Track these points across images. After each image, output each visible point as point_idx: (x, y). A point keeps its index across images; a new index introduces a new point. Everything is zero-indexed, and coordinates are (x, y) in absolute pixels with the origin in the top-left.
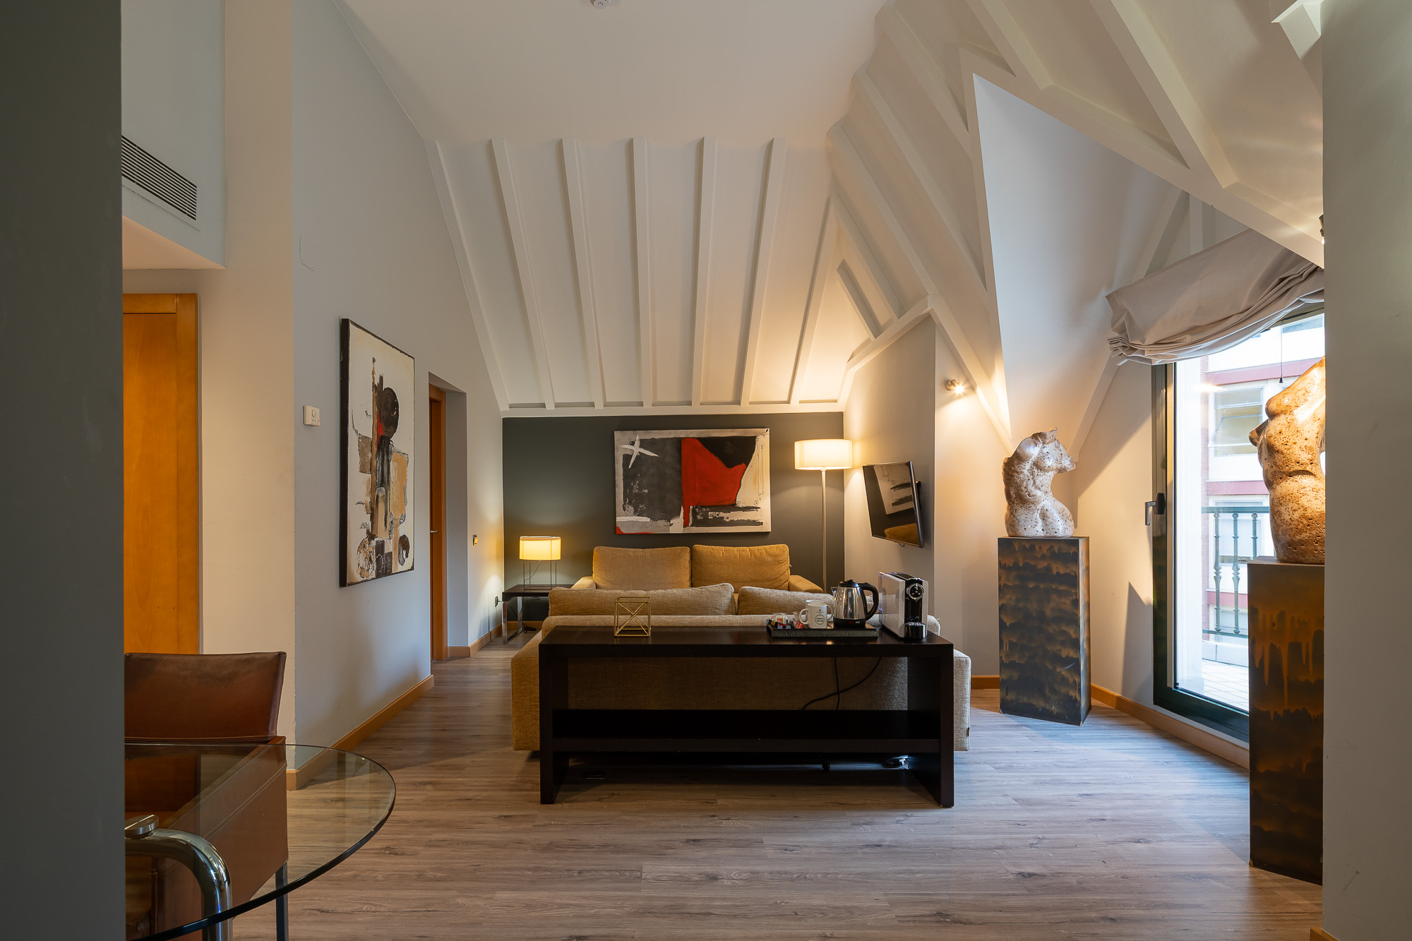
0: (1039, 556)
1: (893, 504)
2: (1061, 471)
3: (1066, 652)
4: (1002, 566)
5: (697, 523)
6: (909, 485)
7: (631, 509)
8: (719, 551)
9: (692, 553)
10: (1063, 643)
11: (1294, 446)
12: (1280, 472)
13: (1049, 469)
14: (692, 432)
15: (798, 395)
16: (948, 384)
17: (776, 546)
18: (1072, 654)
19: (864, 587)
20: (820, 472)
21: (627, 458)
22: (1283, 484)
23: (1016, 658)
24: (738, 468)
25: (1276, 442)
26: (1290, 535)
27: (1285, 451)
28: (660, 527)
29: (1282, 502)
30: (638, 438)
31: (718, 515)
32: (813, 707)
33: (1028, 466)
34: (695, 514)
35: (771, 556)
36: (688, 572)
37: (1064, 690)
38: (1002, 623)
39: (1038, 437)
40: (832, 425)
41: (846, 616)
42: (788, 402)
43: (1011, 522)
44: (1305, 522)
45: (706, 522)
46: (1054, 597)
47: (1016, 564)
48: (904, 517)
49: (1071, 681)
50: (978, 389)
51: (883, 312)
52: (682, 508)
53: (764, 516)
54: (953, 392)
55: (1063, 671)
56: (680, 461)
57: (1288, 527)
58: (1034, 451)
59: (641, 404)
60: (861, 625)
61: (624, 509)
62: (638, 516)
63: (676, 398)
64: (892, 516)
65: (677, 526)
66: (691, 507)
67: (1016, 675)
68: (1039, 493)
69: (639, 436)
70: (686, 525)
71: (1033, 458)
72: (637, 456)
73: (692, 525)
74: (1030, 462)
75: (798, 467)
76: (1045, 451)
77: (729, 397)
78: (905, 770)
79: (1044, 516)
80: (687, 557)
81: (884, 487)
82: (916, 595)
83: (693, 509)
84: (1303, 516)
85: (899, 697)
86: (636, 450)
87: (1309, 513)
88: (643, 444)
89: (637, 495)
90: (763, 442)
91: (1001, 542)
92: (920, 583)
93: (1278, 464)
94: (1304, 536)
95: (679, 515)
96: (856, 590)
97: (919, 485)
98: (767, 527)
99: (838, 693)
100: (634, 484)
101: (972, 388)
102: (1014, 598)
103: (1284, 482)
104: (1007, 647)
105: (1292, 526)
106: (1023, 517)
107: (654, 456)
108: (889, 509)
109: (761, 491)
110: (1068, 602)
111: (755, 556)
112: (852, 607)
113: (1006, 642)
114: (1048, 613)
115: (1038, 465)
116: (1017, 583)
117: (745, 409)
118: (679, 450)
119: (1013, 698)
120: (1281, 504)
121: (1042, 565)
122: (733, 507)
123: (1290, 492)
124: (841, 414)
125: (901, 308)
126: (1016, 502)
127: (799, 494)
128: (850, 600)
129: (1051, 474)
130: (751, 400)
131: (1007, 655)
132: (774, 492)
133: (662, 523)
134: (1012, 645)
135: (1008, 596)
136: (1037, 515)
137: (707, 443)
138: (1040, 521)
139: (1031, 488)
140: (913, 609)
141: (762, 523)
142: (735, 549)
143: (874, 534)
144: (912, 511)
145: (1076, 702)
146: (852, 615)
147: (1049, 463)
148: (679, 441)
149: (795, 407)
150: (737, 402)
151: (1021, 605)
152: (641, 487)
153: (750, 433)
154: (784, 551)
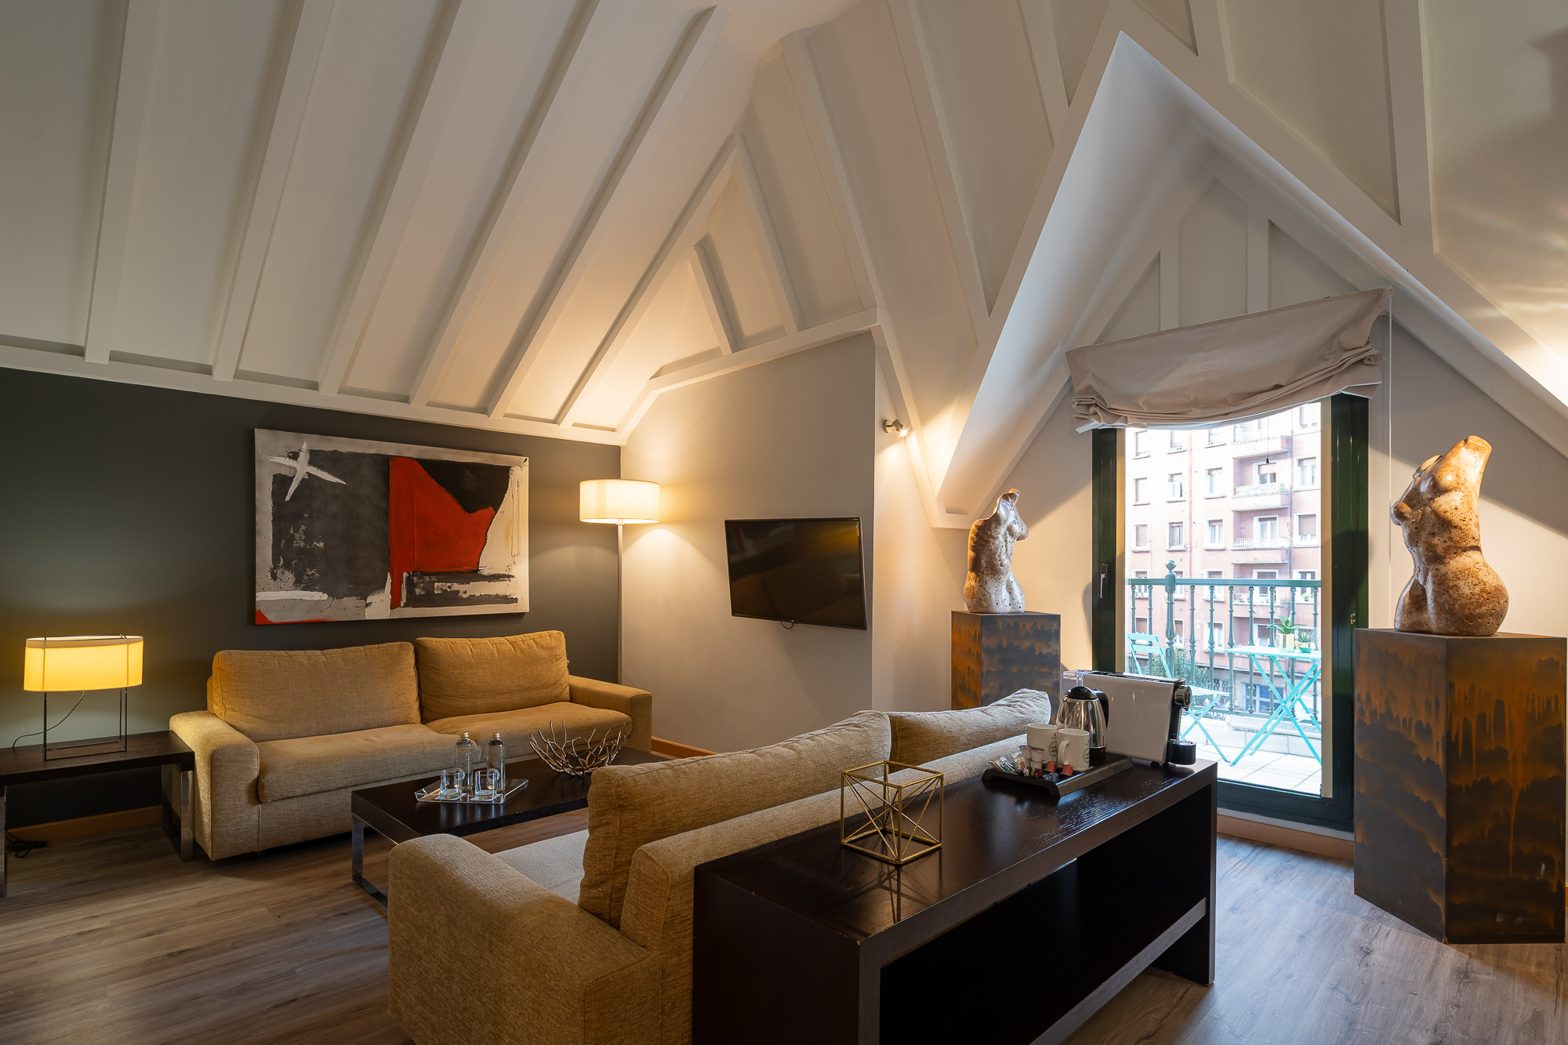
0: (1019, 635)
5: (413, 602)
7: (289, 576)
8: (463, 646)
9: (419, 652)
11: (1471, 522)
12: (1456, 547)
14: (408, 449)
15: (575, 414)
16: (887, 423)
17: (543, 633)
21: (281, 482)
22: (1458, 558)
24: (483, 513)
25: (1454, 517)
26: (1469, 609)
27: (1463, 527)
28: (347, 609)
29: (1460, 576)
30: (305, 447)
31: (449, 587)
34: (411, 586)
35: (544, 648)
36: (415, 684)
39: (1007, 497)
40: (611, 462)
42: (560, 423)
43: (974, 594)
44: (1485, 596)
45: (430, 600)
46: (1037, 680)
47: (999, 645)
52: (389, 577)
53: (520, 589)
56: (386, 495)
57: (1468, 601)
58: (1010, 515)
59: (314, 386)
61: (274, 577)
62: (304, 589)
63: (383, 387)
65: (379, 606)
66: (405, 575)
68: (1010, 562)
69: (307, 444)
70: (395, 604)
71: (1010, 521)
72: (303, 479)
73: (406, 605)
75: (583, 518)
76: (1015, 514)
77: (473, 399)
79: (1010, 589)
80: (411, 658)
83: (408, 578)
84: (1482, 591)
86: (302, 468)
87: (1488, 588)
88: (316, 458)
89: (301, 551)
90: (520, 475)
93: (1454, 539)
94: (1484, 609)
95: (383, 587)
98: (523, 606)
100: (297, 531)
102: (997, 686)
103: (1459, 557)
105: (1473, 600)
106: (992, 591)
107: (337, 483)
109: (515, 551)
111: (522, 651)
115: (1013, 529)
116: (1000, 667)
117: (496, 422)
118: (386, 476)
120: (1459, 579)
121: (1026, 644)
122: (473, 574)
123: (1467, 567)
124: (618, 448)
125: (811, 316)
126: (985, 572)
130: (509, 410)
132: (532, 554)
133: (350, 602)
135: (991, 684)
136: (1004, 587)
137: (434, 468)
138: (1007, 594)
139: (1003, 555)
141: (516, 600)
142: (486, 640)
143: (737, 613)
146: (1095, 740)
148: (386, 460)
149: (565, 431)
150: (484, 409)
152: (309, 537)
153: (501, 460)
154: (555, 640)
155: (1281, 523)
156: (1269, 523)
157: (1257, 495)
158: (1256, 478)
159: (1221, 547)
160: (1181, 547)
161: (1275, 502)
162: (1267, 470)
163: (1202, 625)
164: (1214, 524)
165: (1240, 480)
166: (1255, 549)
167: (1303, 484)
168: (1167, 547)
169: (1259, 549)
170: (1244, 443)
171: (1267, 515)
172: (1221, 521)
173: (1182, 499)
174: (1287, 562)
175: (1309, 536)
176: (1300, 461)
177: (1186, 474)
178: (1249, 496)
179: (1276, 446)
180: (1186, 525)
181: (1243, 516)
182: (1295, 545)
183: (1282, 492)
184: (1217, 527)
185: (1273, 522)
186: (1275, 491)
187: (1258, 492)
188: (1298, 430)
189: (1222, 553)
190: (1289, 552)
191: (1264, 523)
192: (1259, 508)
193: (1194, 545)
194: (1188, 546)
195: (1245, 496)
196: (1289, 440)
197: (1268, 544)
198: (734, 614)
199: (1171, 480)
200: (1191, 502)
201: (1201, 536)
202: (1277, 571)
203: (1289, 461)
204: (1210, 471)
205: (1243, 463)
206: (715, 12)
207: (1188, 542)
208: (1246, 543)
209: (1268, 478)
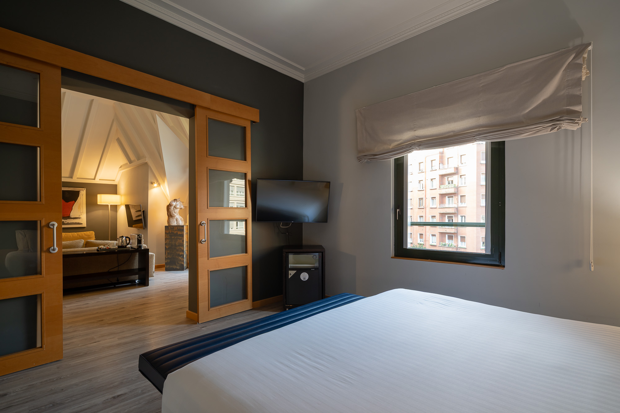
0: (175, 230)
1: (136, 217)
2: (181, 209)
3: (181, 253)
4: (166, 233)
6: (140, 211)
10: (180, 251)
13: (178, 208)
15: (98, 177)
16: (152, 183)
17: (89, 232)
18: (182, 254)
19: (126, 237)
20: (108, 205)
23: (169, 257)
24: (71, 202)
32: (111, 270)
33: (173, 207)
35: (86, 235)
37: (180, 263)
38: (166, 248)
39: (175, 200)
40: (113, 189)
41: (121, 245)
42: (94, 179)
43: (169, 222)
46: (178, 240)
47: (169, 232)
48: (138, 221)
49: (182, 260)
50: (161, 186)
51: (132, 157)
53: (83, 220)
54: (153, 185)
55: (180, 258)
58: (174, 204)
60: (126, 247)
64: (135, 221)
67: (169, 261)
68: (175, 214)
71: (174, 205)
74: (173, 206)
75: (98, 203)
76: (177, 203)
77: (67, 175)
78: (138, 283)
79: (177, 220)
81: (133, 211)
82: (140, 238)
85: (136, 265)
90: (83, 193)
91: (166, 227)
92: (141, 235)
96: (124, 238)
97: (143, 211)
98: (84, 225)
99: (118, 266)
101: (159, 184)
102: (169, 241)
104: (167, 254)
106: (171, 220)
108: (134, 219)
109: (82, 212)
110: (182, 241)
111: (80, 236)
112: (123, 243)
113: (167, 252)
114: (177, 244)
115: (175, 207)
116: (169, 237)
117: (75, 180)
119: (168, 267)
121: (175, 232)
122: (69, 217)
124: (116, 185)
125: (139, 158)
126: (170, 216)
127: (98, 213)
128: (122, 241)
129: (178, 210)
130: (78, 177)
131: (167, 256)
132: (87, 213)
134: (168, 253)
135: (167, 241)
136: (175, 220)
138: (176, 221)
139: (173, 213)
140: (139, 242)
141: (82, 224)
142: (70, 233)
143: (129, 226)
144: (141, 220)
145: (183, 265)
146: (123, 245)
147: (178, 207)
149: (97, 181)
150: (71, 177)
151: (171, 243)
153: (77, 189)
154: (92, 233)
155: (455, 198)
156: (451, 198)
157: (446, 188)
158: (447, 183)
159: (435, 207)
160: (422, 207)
161: (452, 191)
162: (450, 179)
163: (429, 235)
164: (433, 199)
165: (442, 183)
166: (446, 208)
167: (462, 184)
168: (418, 207)
169: (447, 208)
170: (443, 169)
171: (450, 195)
172: (435, 197)
173: (423, 190)
174: (456, 212)
175: (463, 203)
176: (461, 176)
177: (424, 180)
178: (444, 188)
179: (452, 171)
180: (424, 199)
181: (443, 196)
182: (459, 206)
183: (455, 187)
184: (434, 200)
185: (452, 198)
186: (452, 187)
187: (447, 187)
188: (460, 165)
189: (435, 209)
190: (457, 209)
191: (449, 198)
192: (447, 193)
193: (427, 206)
194: (425, 207)
195: (443, 189)
196: (457, 169)
197: (451, 206)
198: (129, 227)
199: (419, 183)
200: (426, 191)
201: (429, 203)
202: (453, 216)
203: (457, 176)
204: (432, 180)
205: (442, 176)
206: (94, 100)
207: (425, 205)
208: (443, 206)
209: (451, 182)
